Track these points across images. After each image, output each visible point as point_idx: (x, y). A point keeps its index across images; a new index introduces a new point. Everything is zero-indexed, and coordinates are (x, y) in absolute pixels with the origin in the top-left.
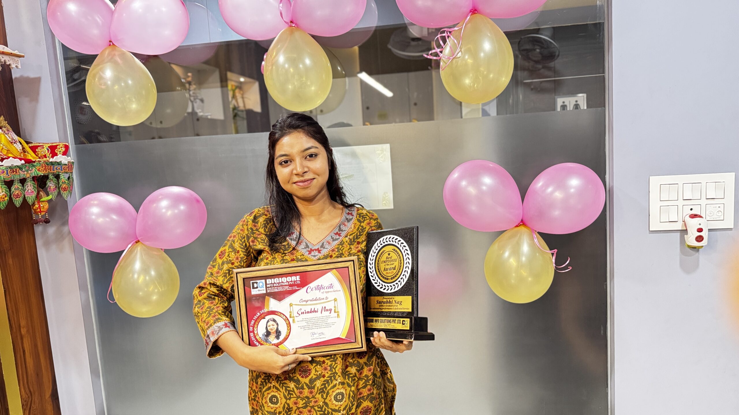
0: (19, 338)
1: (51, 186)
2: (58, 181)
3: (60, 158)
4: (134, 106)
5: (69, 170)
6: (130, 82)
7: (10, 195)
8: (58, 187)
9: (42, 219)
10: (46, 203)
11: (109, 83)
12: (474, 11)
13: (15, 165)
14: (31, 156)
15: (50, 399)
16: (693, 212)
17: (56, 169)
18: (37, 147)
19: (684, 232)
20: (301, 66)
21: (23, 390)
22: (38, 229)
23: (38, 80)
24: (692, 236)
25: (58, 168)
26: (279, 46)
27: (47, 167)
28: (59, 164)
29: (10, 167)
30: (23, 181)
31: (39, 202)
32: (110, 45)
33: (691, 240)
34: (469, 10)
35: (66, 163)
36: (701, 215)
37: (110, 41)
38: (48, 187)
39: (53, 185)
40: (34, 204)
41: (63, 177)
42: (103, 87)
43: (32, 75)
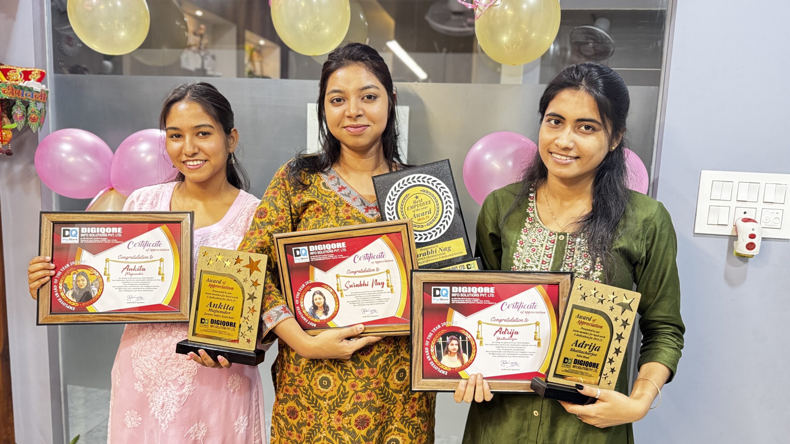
1: (17, 114)
2: (27, 109)
3: (33, 84)
5: (41, 99)
6: (119, 3)
8: (26, 116)
9: (3, 149)
10: (10, 131)
16: (747, 216)
17: (26, 95)
18: (8, 70)
19: (734, 238)
24: (743, 243)
25: (28, 95)
27: (14, 91)
28: (30, 90)
31: (1, 129)
33: (741, 248)
35: (39, 90)
36: (756, 220)
38: (14, 113)
39: (19, 112)
41: (34, 106)
42: (88, 7)
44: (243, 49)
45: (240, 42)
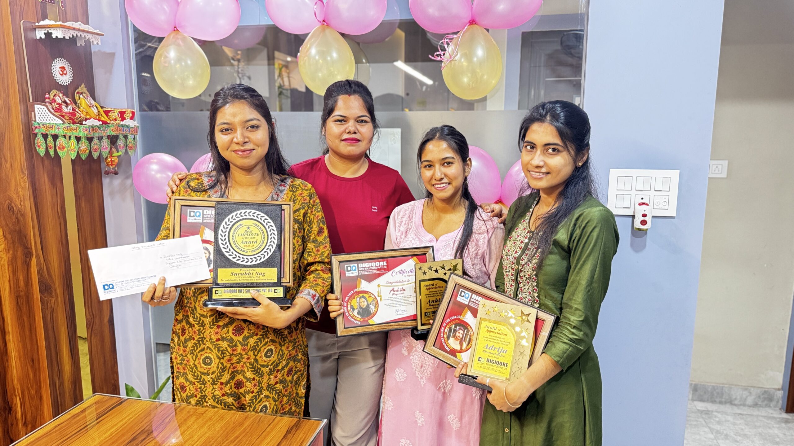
0: (87, 269)
1: (120, 145)
2: (126, 140)
3: (128, 122)
4: (191, 82)
5: (134, 133)
6: (189, 62)
7: (90, 149)
8: (126, 146)
9: (113, 171)
10: (117, 158)
11: (172, 62)
12: (472, 22)
13: (95, 124)
14: (104, 118)
15: (107, 324)
16: (643, 201)
17: (125, 130)
18: (109, 111)
19: (633, 217)
20: (329, 58)
21: (87, 313)
22: (106, 181)
23: (113, 55)
24: (639, 220)
26: (312, 40)
27: (118, 129)
28: (128, 126)
29: (92, 127)
30: (100, 138)
31: (111, 157)
32: (174, 30)
33: (638, 224)
34: (468, 21)
35: (133, 126)
36: (649, 204)
37: (175, 27)
38: (118, 145)
39: (122, 143)
40: (107, 158)
41: (130, 138)
42: (166, 65)
43: (108, 50)
44: (274, 65)
45: (271, 59)
